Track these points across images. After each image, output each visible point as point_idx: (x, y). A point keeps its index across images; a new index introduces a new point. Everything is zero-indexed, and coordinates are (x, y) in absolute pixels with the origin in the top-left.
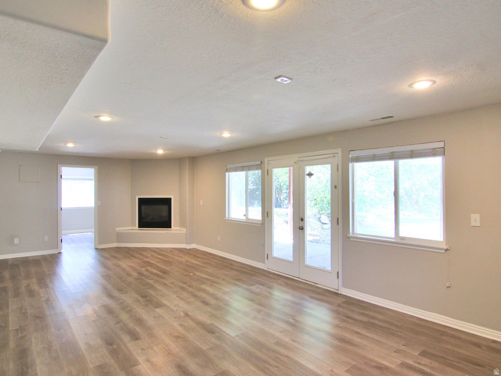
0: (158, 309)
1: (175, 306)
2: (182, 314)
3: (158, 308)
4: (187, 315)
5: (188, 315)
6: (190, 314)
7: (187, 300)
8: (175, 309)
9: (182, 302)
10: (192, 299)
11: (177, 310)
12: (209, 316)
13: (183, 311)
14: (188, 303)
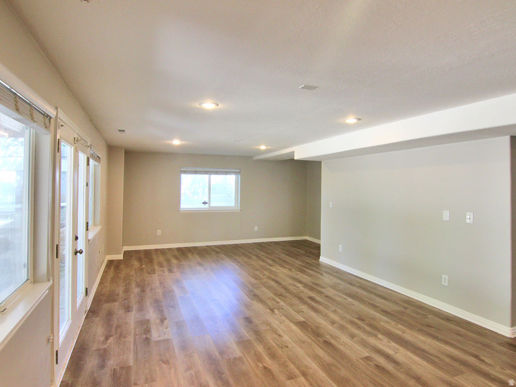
0: (302, 320)
1: (284, 321)
2: (276, 311)
3: (303, 322)
4: (272, 310)
5: (270, 310)
6: (269, 311)
7: (268, 328)
8: (283, 317)
9: (276, 326)
10: (263, 328)
11: (281, 316)
12: (251, 307)
13: (276, 314)
14: (268, 324)
